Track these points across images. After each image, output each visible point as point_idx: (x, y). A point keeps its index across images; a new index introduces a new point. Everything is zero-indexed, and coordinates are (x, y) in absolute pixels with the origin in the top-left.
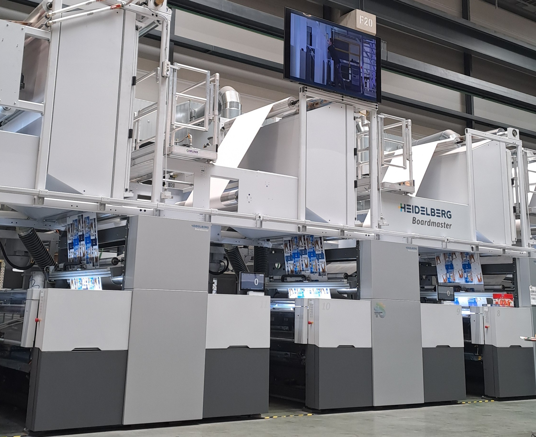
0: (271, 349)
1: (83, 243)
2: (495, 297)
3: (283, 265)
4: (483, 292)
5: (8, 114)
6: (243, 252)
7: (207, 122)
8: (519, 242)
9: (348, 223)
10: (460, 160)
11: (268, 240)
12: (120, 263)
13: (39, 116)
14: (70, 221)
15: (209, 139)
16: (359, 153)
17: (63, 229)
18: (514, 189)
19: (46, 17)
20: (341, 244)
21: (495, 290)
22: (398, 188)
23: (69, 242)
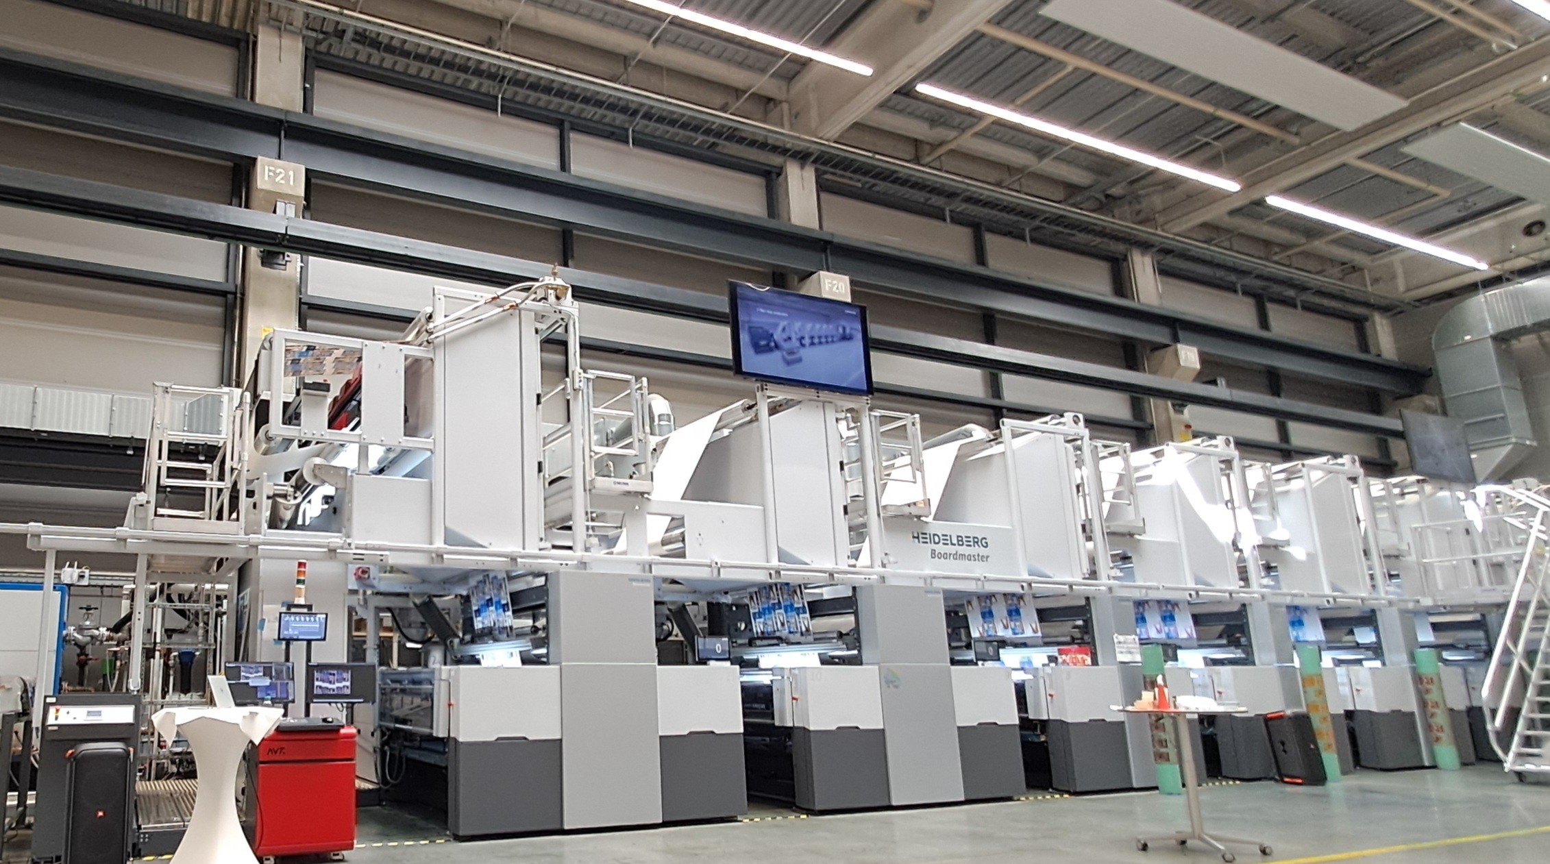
0: (744, 734)
1: (492, 608)
2: (1061, 652)
3: (749, 624)
4: (1041, 646)
5: (392, 456)
6: (691, 610)
7: (636, 444)
8: (1093, 574)
9: (839, 562)
10: (997, 464)
11: (726, 593)
12: (540, 632)
13: (429, 453)
14: (473, 582)
15: (634, 465)
16: (846, 468)
17: (464, 593)
18: (1081, 499)
19: (427, 331)
20: (827, 593)
21: (1059, 644)
22: (907, 510)
23: (475, 608)
